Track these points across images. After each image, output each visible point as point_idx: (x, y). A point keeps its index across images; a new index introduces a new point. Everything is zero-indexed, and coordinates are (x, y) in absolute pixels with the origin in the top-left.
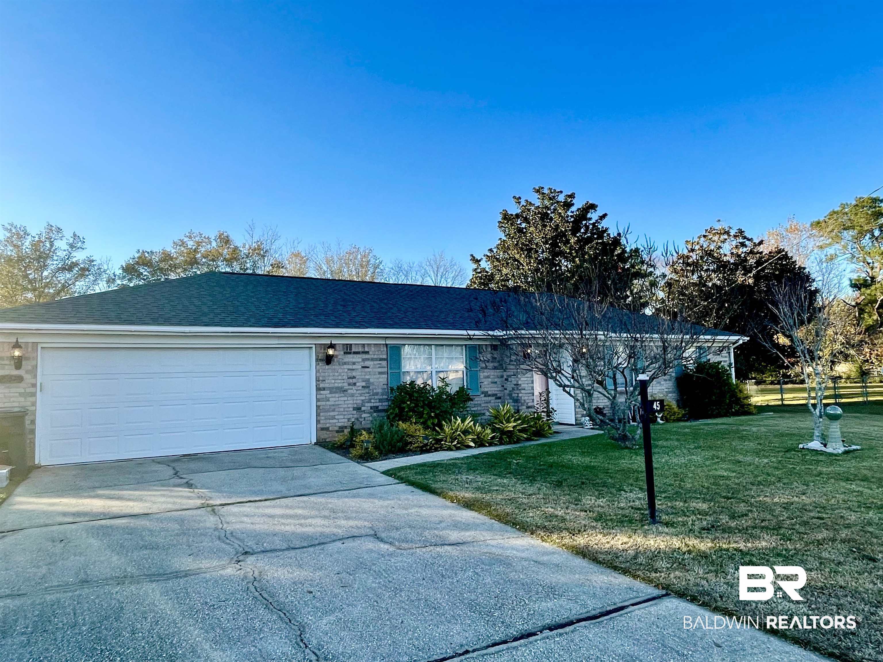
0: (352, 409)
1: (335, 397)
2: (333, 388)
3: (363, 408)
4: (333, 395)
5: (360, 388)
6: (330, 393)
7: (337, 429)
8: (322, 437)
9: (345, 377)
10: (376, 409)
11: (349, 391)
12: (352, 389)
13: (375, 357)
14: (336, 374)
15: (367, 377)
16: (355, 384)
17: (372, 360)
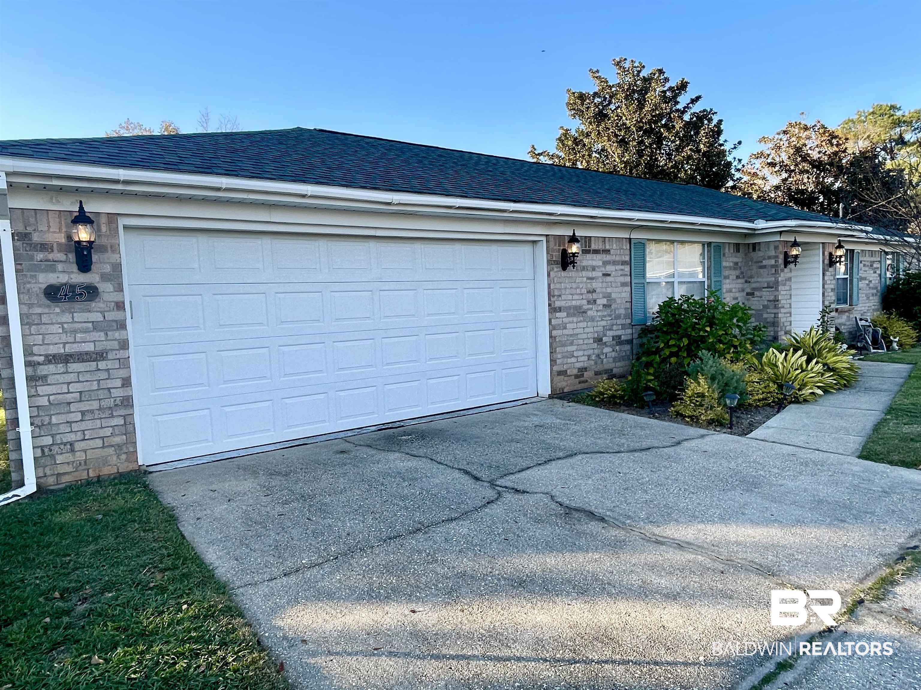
0: (591, 341)
1: (573, 322)
2: (570, 307)
3: (605, 339)
4: (571, 319)
5: (601, 307)
6: (568, 316)
7: (575, 372)
8: (560, 385)
9: (584, 291)
10: (618, 340)
11: (589, 313)
12: (591, 309)
13: (617, 258)
14: (574, 286)
15: (609, 290)
16: (595, 301)
17: (615, 263)
